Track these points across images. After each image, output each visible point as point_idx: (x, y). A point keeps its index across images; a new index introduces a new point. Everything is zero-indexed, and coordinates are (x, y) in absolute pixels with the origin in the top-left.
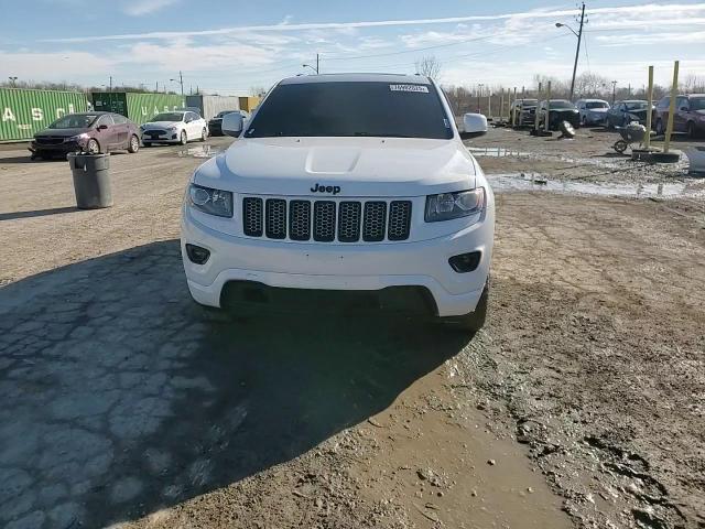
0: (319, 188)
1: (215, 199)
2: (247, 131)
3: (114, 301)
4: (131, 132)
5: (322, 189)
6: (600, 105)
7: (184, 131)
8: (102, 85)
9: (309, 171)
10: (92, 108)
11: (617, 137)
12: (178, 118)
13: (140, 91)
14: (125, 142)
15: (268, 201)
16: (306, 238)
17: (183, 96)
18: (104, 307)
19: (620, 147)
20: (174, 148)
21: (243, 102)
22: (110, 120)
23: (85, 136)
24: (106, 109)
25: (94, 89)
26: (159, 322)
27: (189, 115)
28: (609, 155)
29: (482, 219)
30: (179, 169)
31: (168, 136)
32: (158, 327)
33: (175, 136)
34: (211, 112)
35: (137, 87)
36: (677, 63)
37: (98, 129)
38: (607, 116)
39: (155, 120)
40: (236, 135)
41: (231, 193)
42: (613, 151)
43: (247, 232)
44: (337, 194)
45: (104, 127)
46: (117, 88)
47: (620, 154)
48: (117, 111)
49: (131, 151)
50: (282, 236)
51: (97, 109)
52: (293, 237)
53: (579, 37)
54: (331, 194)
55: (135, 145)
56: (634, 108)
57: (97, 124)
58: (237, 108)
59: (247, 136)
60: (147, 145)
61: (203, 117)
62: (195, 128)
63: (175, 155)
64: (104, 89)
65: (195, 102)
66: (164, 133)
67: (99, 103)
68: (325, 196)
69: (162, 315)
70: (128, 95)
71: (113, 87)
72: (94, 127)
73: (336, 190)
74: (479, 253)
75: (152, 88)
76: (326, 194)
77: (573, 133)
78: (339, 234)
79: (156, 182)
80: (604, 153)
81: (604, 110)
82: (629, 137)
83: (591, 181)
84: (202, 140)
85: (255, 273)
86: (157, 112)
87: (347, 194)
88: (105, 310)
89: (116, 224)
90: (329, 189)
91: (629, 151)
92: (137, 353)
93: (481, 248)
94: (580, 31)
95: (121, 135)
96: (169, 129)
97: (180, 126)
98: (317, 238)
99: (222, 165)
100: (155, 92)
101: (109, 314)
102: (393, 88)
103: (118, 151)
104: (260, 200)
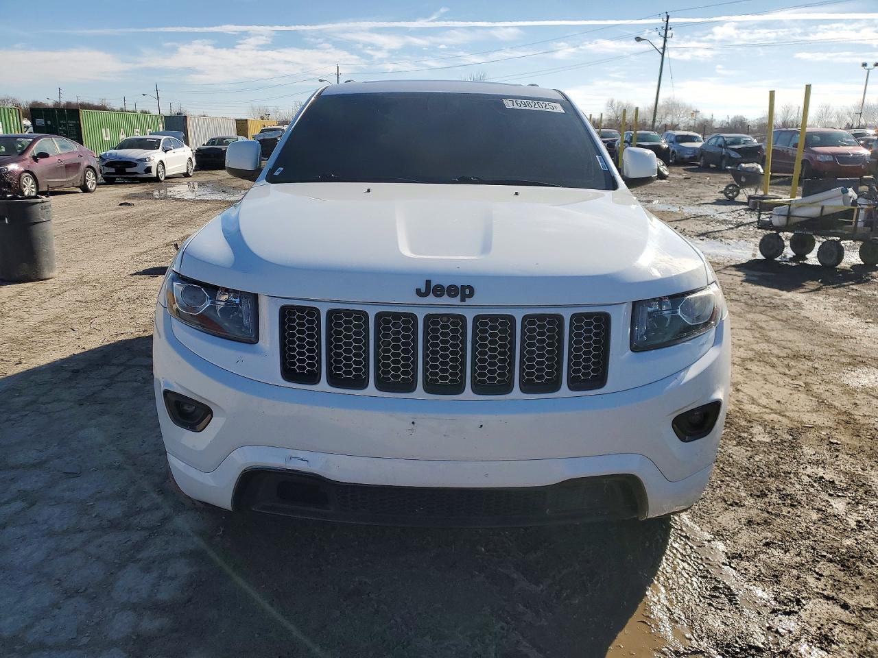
0: (431, 288)
1: (221, 305)
2: (272, 171)
3: (34, 466)
4: (86, 164)
5: (439, 291)
6: (691, 139)
7: (162, 162)
8: (48, 99)
9: (406, 252)
10: (31, 129)
11: (728, 178)
12: (153, 145)
13: (102, 108)
14: (76, 177)
15: (330, 313)
16: (409, 387)
17: (159, 116)
18: (13, 480)
19: (731, 192)
20: (148, 186)
21: (242, 126)
22: (55, 146)
23: (13, 167)
24: (51, 130)
25: (35, 103)
26: (115, 510)
27: (168, 142)
28: (719, 202)
29: (718, 340)
30: (154, 217)
31: (139, 169)
32: (114, 525)
33: (148, 170)
34: (199, 137)
35: (96, 103)
36: (808, 88)
37: (35, 159)
38: (701, 153)
39: (121, 147)
40: (252, 176)
41: (255, 297)
42: (722, 197)
43: (289, 373)
44: (469, 302)
45: (44, 155)
46: (68, 104)
47: (731, 201)
48: (67, 135)
49: (85, 190)
50: (361, 383)
51: (37, 129)
52: (382, 385)
53: (663, 54)
54: (457, 301)
55: (91, 181)
56: (733, 143)
57: (34, 150)
58: (233, 134)
59: (272, 179)
60: (109, 181)
61: (188, 144)
62: (178, 159)
63: (149, 196)
64: (50, 103)
65: (177, 124)
66: (135, 165)
67: (40, 122)
68: (445, 305)
69: (122, 495)
70: (83, 113)
71: (63, 101)
72: (28, 155)
73: (464, 291)
74: (717, 405)
75: (117, 105)
76: (445, 300)
77: (666, 173)
78: (473, 378)
79: (122, 237)
80: (712, 200)
81: (698, 145)
82: (743, 180)
83: (714, 238)
84: (186, 175)
85: (301, 454)
86: (123, 137)
87: (485, 301)
88: (14, 488)
89: (53, 308)
90: (452, 291)
91: (742, 197)
92: (69, 594)
93: (719, 395)
94: (664, 48)
95: (71, 167)
96: (141, 160)
97: (155, 156)
98: (431, 388)
99: (234, 238)
100: (122, 110)
101: (23, 495)
102: (509, 104)
103: (66, 189)
104: (314, 312)
